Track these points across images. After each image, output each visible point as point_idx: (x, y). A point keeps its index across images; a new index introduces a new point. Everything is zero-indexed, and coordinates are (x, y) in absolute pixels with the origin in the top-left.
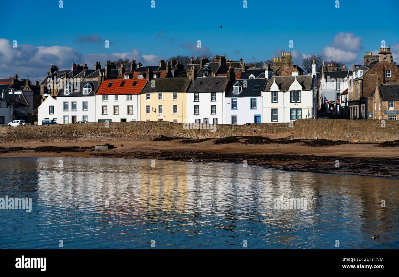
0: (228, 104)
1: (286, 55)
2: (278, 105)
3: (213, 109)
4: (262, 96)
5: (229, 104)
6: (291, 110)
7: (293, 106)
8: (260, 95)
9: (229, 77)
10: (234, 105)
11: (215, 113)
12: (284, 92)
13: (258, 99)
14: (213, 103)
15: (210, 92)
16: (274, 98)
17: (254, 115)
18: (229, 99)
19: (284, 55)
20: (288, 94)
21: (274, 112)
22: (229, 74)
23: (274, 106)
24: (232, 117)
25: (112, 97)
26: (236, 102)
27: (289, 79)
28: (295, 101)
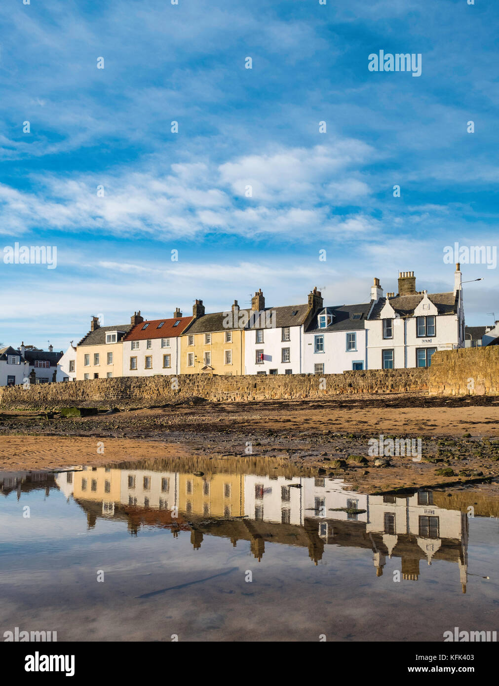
0: (309, 344)
1: (406, 276)
2: (395, 343)
3: (286, 354)
4: (366, 327)
5: (311, 344)
6: (418, 350)
7: (421, 343)
8: (361, 327)
9: (312, 302)
10: (319, 345)
11: (288, 361)
12: (404, 319)
13: (360, 335)
14: (286, 345)
15: (280, 327)
16: (388, 333)
17: (353, 361)
18: (311, 337)
19: (403, 277)
20: (412, 323)
21: (387, 354)
22: (312, 298)
23: (388, 344)
24: (316, 365)
25: (143, 343)
26: (322, 340)
27: (414, 300)
28: (425, 335)
